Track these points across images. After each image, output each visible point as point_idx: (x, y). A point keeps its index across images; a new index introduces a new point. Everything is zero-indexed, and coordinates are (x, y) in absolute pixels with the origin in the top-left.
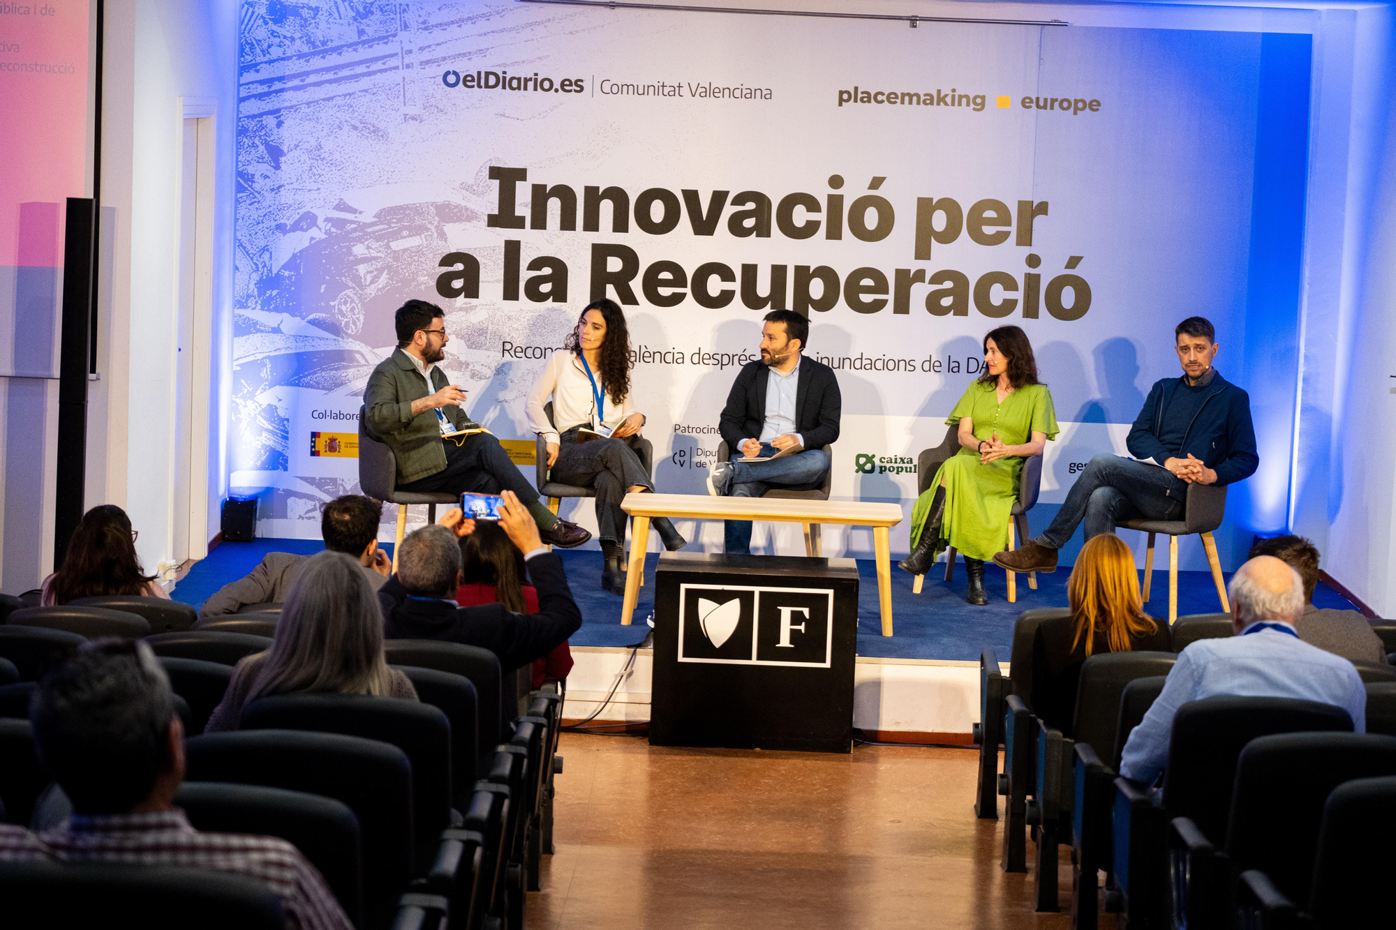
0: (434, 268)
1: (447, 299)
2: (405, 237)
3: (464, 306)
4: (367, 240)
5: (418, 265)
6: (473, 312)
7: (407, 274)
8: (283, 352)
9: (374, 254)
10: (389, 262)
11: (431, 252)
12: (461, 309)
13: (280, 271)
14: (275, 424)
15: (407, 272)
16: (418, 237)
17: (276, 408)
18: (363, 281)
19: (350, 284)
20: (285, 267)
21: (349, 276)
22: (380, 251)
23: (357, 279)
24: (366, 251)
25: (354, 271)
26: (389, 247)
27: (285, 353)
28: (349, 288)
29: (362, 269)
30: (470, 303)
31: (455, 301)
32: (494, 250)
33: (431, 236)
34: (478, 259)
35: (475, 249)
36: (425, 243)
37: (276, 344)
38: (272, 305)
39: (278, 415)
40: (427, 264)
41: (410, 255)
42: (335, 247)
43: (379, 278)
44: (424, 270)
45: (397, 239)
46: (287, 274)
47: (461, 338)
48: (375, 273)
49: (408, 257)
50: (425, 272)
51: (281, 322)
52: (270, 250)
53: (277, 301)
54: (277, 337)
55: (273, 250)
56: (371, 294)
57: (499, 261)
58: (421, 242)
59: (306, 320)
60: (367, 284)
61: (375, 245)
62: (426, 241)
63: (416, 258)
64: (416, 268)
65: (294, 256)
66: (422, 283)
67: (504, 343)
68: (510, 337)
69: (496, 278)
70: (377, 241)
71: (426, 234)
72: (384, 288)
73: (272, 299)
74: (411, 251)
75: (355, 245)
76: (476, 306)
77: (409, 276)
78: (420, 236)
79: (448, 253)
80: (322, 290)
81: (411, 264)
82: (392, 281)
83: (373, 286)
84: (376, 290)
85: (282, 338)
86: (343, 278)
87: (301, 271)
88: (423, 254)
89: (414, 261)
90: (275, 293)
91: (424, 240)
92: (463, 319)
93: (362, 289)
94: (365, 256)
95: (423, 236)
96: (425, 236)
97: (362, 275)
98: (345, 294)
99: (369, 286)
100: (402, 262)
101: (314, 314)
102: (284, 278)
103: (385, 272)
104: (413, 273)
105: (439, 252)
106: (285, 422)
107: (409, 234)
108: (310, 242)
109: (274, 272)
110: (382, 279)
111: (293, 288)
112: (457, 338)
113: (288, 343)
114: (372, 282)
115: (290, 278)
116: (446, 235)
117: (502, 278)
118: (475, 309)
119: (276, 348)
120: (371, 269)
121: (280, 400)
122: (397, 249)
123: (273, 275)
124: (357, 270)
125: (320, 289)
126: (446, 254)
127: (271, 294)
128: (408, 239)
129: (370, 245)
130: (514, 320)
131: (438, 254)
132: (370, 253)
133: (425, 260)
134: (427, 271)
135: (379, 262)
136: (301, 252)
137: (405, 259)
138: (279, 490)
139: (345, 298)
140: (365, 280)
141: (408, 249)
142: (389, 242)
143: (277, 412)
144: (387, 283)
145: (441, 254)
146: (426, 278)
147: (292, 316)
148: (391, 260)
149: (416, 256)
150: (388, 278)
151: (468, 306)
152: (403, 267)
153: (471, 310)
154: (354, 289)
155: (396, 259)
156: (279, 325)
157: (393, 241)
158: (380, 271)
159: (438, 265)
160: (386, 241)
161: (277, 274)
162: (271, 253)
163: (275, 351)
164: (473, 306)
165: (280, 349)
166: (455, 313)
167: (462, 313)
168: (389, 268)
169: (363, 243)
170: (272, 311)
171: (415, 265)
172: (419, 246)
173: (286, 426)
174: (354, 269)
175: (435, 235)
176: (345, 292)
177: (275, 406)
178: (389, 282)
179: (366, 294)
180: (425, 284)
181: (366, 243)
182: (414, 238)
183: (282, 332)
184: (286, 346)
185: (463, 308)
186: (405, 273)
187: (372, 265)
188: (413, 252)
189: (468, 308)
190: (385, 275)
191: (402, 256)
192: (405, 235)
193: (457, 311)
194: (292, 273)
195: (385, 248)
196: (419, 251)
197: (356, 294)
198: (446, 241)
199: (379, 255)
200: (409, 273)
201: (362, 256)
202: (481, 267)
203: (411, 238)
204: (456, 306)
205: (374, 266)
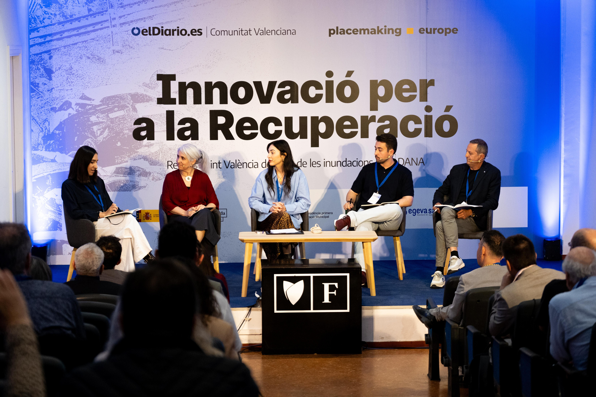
0: (131, 126)
1: (138, 141)
2: (116, 111)
3: (147, 144)
4: (97, 113)
5: (123, 125)
6: (152, 147)
7: (118, 130)
8: (57, 171)
9: (101, 120)
10: (109, 124)
11: (130, 118)
12: (146, 146)
13: (54, 131)
14: (55, 207)
15: (118, 128)
16: (123, 110)
17: (55, 200)
18: (96, 134)
19: (90, 136)
20: (56, 129)
21: (89, 132)
22: (104, 119)
23: (93, 133)
24: (97, 119)
25: (91, 129)
26: (108, 116)
27: (58, 172)
28: (89, 138)
29: (95, 128)
30: (150, 143)
31: (143, 142)
32: (161, 116)
33: (129, 110)
34: (153, 120)
35: (152, 115)
36: (126, 114)
37: (53, 168)
38: (50, 148)
39: (56, 203)
40: (128, 124)
41: (119, 120)
42: (81, 118)
43: (104, 132)
44: (126, 127)
45: (112, 112)
46: (57, 132)
47: (146, 160)
48: (102, 130)
49: (118, 121)
50: (127, 128)
51: (56, 156)
52: (49, 121)
53: (53, 146)
54: (53, 164)
55: (50, 121)
56: (100, 140)
57: (164, 121)
58: (124, 113)
59: (68, 155)
60: (98, 135)
61: (101, 116)
62: (127, 112)
63: (122, 122)
64: (122, 126)
65: (61, 123)
66: (126, 134)
67: (168, 162)
68: (171, 158)
69: (162, 130)
70: (102, 114)
71: (126, 109)
72: (106, 137)
73: (51, 145)
74: (119, 118)
75: (91, 116)
76: (153, 144)
77: (119, 130)
78: (124, 110)
79: (138, 118)
80: (76, 140)
81: (119, 125)
82: (111, 133)
83: (101, 136)
84: (102, 138)
85: (57, 164)
86: (86, 133)
87: (65, 131)
88: (125, 119)
89: (121, 123)
90: (52, 142)
91: (126, 112)
92: (147, 151)
93: (96, 138)
94: (96, 121)
95: (125, 110)
96: (126, 110)
97: (95, 131)
98: (88, 141)
99: (99, 136)
100: (115, 124)
101: (72, 152)
102: (56, 134)
103: (107, 129)
104: (121, 129)
105: (134, 118)
106: (60, 207)
107: (118, 109)
108: (68, 116)
109: (51, 131)
110: (105, 132)
111: (61, 139)
112: (144, 160)
113: (59, 167)
114: (101, 134)
115: (59, 134)
116: (137, 109)
117: (166, 129)
118: (153, 145)
119: (54, 170)
120: (99, 128)
121: (57, 195)
122: (112, 117)
123: (51, 133)
124: (93, 129)
125: (75, 139)
126: (137, 119)
127: (50, 143)
128: (118, 112)
129: (99, 116)
130: (172, 150)
131: (133, 119)
132: (99, 120)
133: (127, 122)
134: (128, 127)
135: (104, 124)
136: (64, 121)
137: (116, 122)
138: (58, 240)
139: (87, 143)
140: (97, 133)
141: (117, 117)
142: (108, 114)
143: (55, 202)
144: (108, 135)
145: (135, 119)
146: (128, 131)
147: (61, 153)
148: (109, 123)
149: (122, 120)
150: (109, 132)
151: (149, 144)
152: (116, 126)
153: (151, 146)
154: (92, 138)
155: (112, 122)
156: (55, 158)
157: (110, 113)
158: (104, 129)
159: (133, 124)
160: (107, 114)
161: (53, 133)
162: (49, 122)
163: (53, 171)
164: (152, 144)
165: (55, 170)
166: (143, 148)
167: (146, 148)
168: (108, 127)
169: (95, 115)
170: (51, 151)
171: (122, 125)
172: (123, 115)
173: (60, 208)
174: (91, 128)
175: (131, 109)
176: (87, 140)
177: (54, 199)
178: (109, 134)
179: (98, 140)
180: (127, 134)
181: (97, 115)
182: (121, 111)
183: (56, 162)
184: (59, 168)
185: (146, 145)
186: (117, 129)
187: (100, 126)
188: (121, 119)
189: (149, 145)
190: (107, 131)
191: (115, 121)
192: (116, 110)
193: (144, 147)
194: (60, 132)
195: (106, 117)
196: (123, 118)
197: (92, 141)
198: (137, 112)
199: (103, 121)
200: (119, 129)
201: (95, 122)
202: (155, 125)
203: (119, 112)
204: (143, 144)
205: (101, 127)
